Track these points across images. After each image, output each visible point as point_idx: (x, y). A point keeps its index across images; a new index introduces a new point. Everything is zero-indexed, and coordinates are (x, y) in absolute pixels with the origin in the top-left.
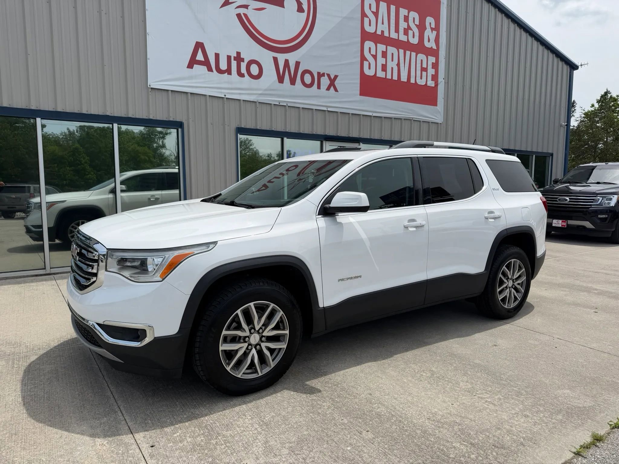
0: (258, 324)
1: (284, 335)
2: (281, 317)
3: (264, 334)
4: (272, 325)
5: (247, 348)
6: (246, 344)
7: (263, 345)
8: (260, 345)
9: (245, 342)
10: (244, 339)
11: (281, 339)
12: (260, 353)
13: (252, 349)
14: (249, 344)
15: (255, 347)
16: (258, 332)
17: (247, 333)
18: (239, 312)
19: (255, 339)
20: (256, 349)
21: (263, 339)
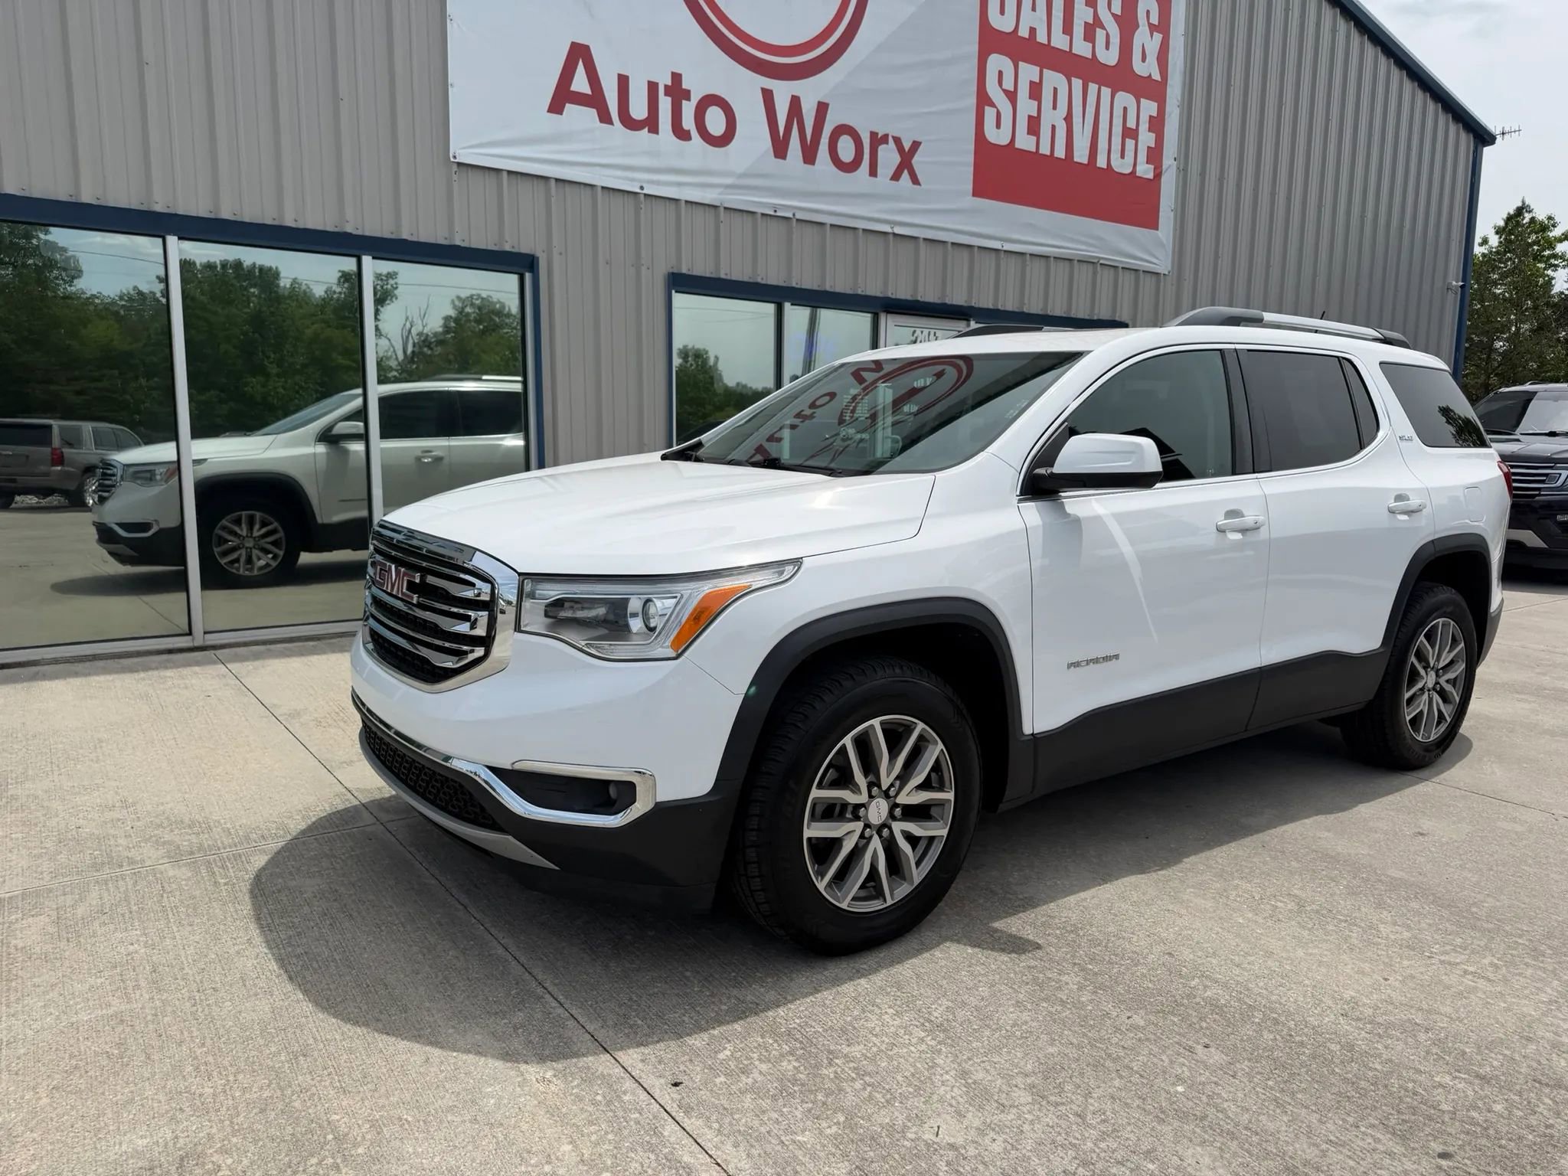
0: (888, 775)
1: (941, 804)
2: (937, 761)
3: (899, 800)
4: (919, 779)
5: (862, 836)
6: (860, 825)
7: (898, 827)
8: (890, 828)
9: (857, 818)
10: (857, 812)
11: (934, 811)
12: (890, 847)
13: (871, 837)
14: (867, 826)
15: (879, 833)
16: (886, 795)
17: (863, 798)
18: (847, 741)
19: (878, 811)
20: (880, 837)
21: (898, 812)
